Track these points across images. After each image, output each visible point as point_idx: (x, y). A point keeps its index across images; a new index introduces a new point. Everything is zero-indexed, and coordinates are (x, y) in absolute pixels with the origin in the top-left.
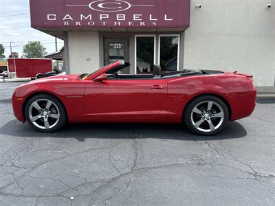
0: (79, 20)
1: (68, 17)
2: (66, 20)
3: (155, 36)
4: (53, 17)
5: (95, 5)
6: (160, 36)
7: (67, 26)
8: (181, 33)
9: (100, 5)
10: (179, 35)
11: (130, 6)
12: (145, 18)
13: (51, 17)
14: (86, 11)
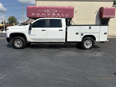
0: (42, 15)
1: (38, 14)
5: (46, 11)
8: (71, 19)
9: (48, 11)
11: (56, 11)
13: (33, 14)
14: (44, 13)
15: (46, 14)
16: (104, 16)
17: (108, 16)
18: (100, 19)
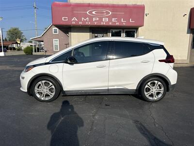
0: (81, 21)
1: (74, 19)
3: (122, 30)
4: (66, 19)
5: (90, 13)
6: (125, 30)
7: (74, 24)
9: (94, 13)
10: (135, 30)
11: (111, 13)
12: (119, 20)
15: (91, 18)
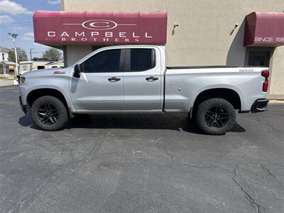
0: (74, 37)
1: (65, 34)
2: (63, 37)
4: (53, 34)
5: (87, 25)
7: (64, 42)
9: (92, 25)
11: (116, 25)
12: (129, 35)
13: (50, 34)
14: (80, 29)
15: (88, 33)
16: (258, 40)
17: (270, 40)
18: (247, 48)
